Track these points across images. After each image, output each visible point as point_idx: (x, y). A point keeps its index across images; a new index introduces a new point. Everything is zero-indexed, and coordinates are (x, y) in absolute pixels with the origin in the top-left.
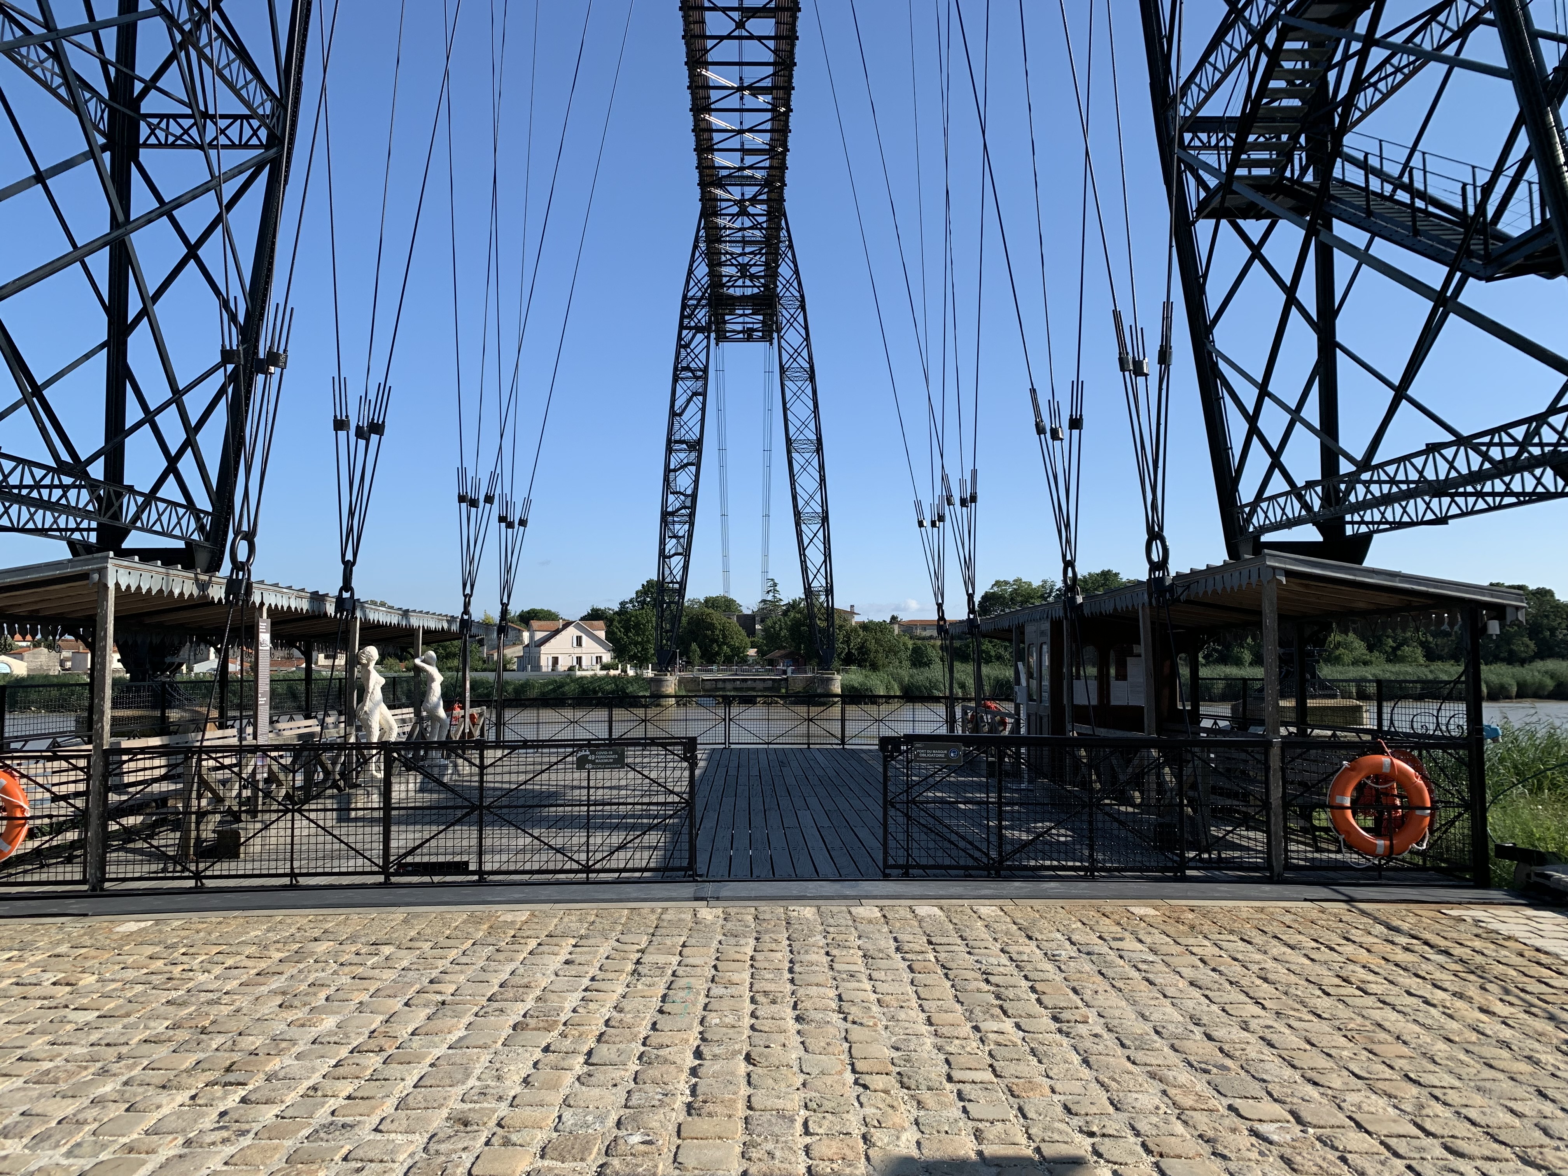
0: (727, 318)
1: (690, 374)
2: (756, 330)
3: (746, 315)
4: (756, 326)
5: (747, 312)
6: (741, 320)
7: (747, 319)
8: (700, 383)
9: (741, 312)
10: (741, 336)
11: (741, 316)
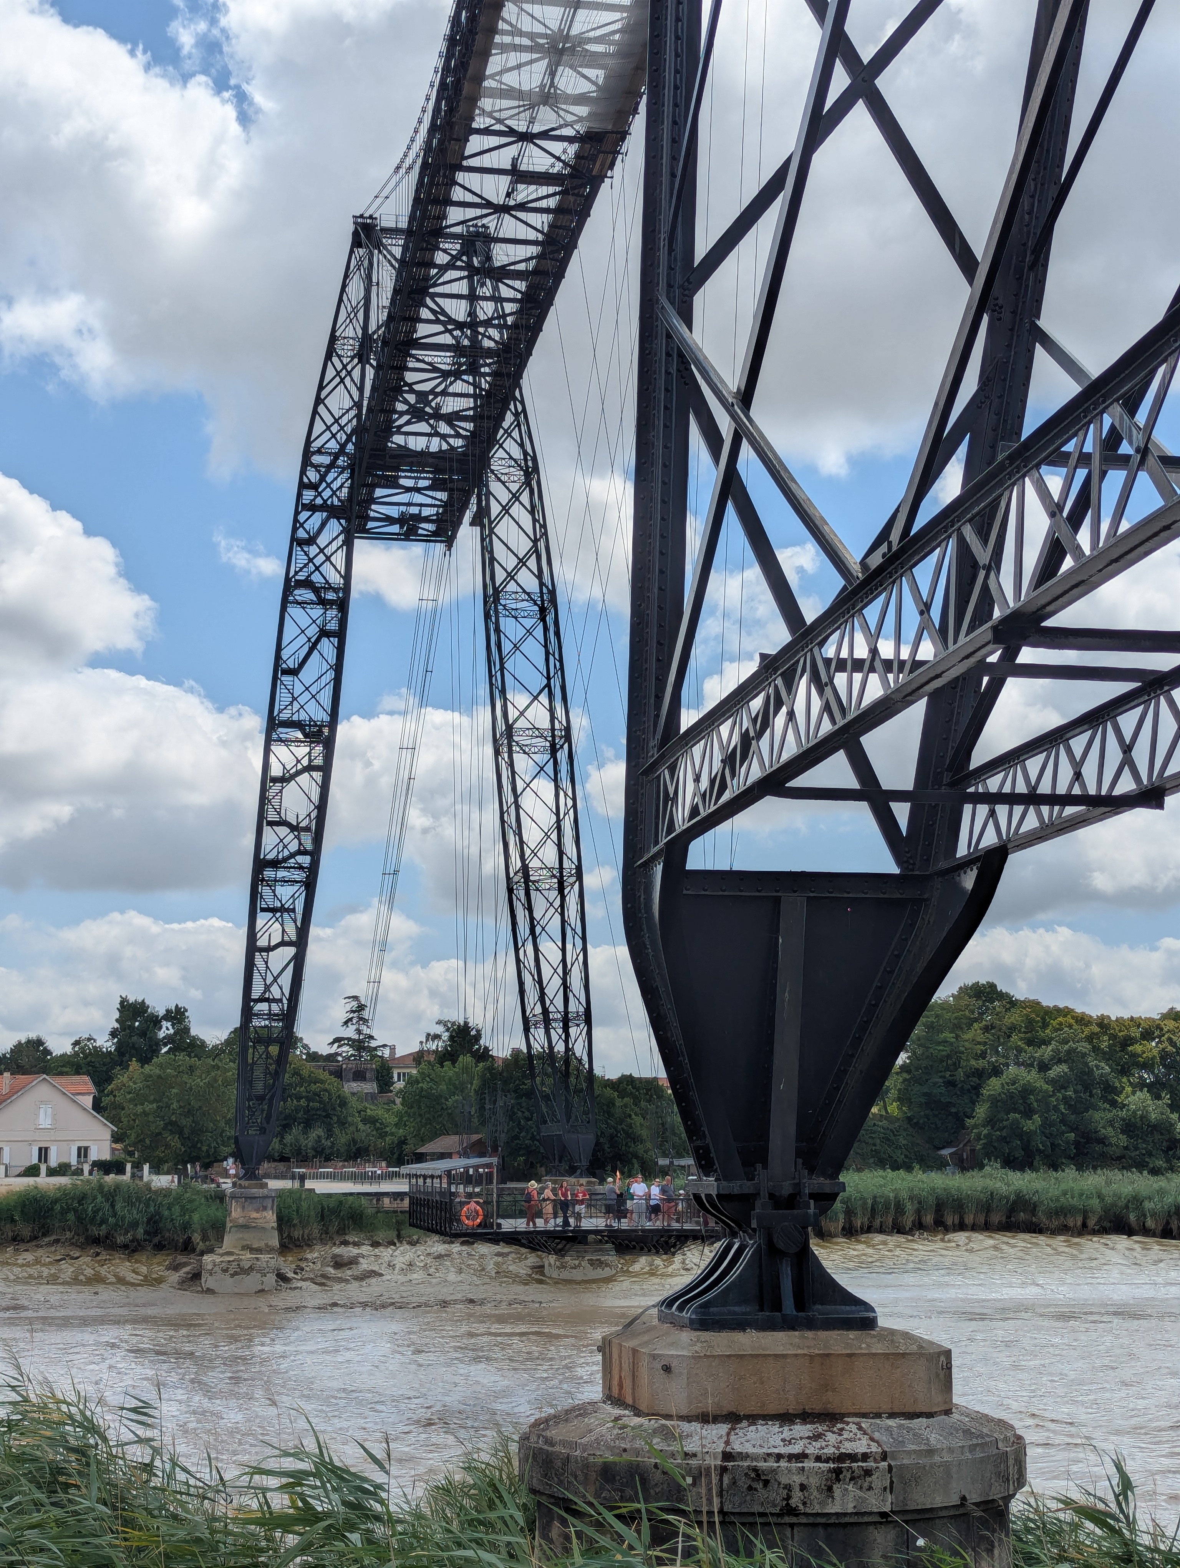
0: (379, 492)
1: (311, 596)
2: (427, 520)
3: (418, 490)
4: (426, 512)
5: (423, 483)
6: (404, 498)
7: (418, 498)
8: (333, 613)
9: (409, 483)
10: (395, 529)
11: (408, 490)
